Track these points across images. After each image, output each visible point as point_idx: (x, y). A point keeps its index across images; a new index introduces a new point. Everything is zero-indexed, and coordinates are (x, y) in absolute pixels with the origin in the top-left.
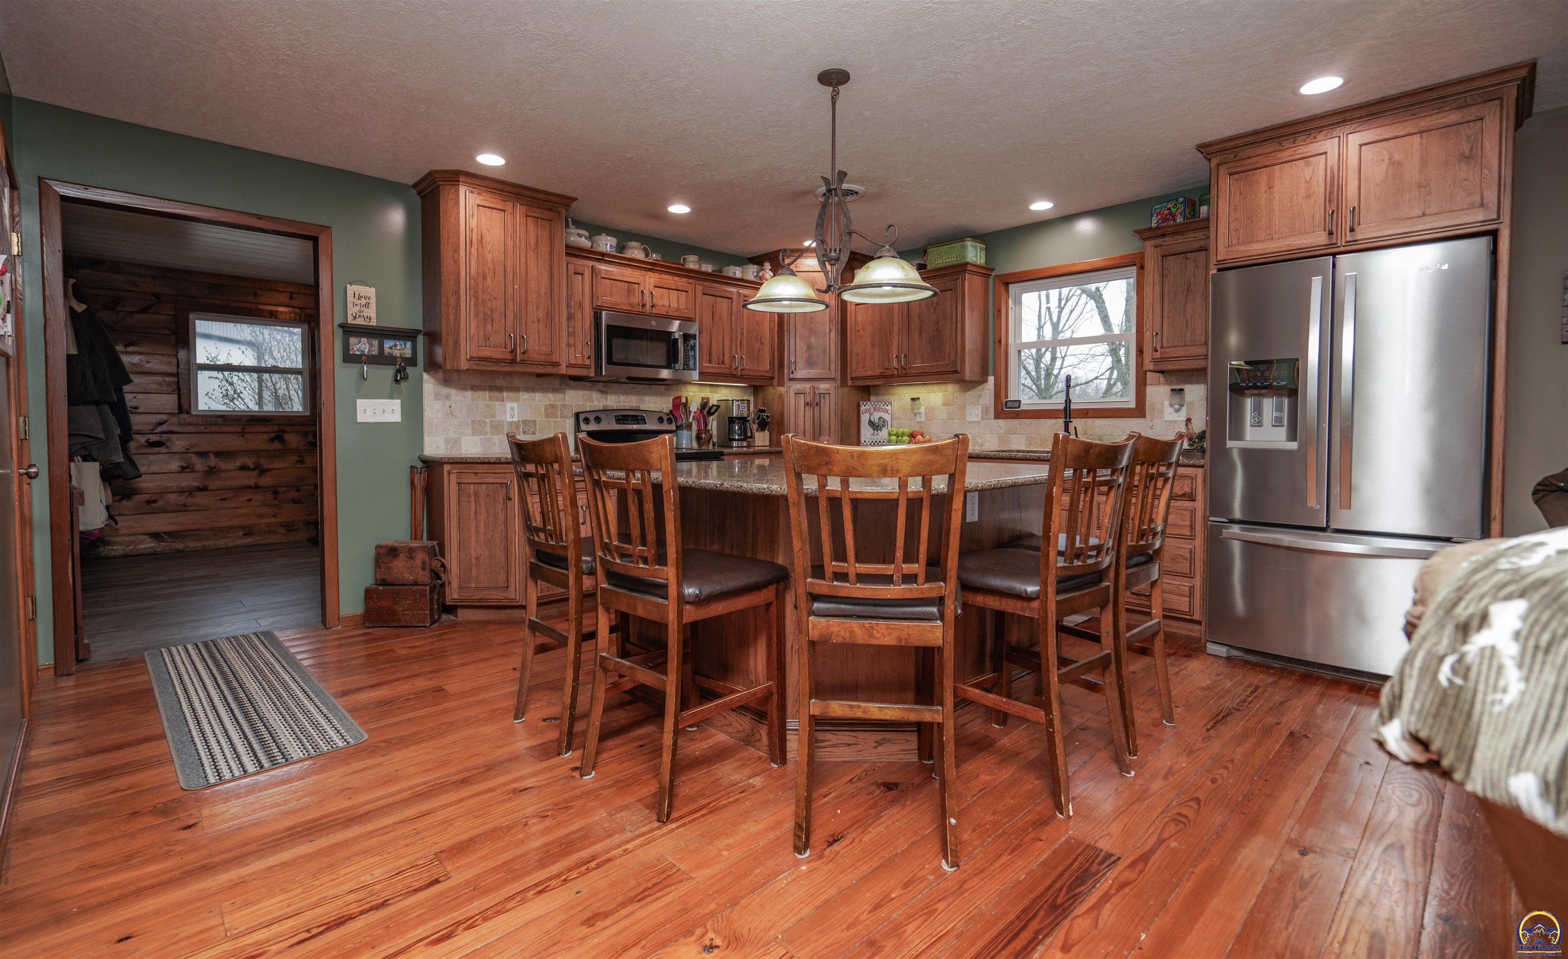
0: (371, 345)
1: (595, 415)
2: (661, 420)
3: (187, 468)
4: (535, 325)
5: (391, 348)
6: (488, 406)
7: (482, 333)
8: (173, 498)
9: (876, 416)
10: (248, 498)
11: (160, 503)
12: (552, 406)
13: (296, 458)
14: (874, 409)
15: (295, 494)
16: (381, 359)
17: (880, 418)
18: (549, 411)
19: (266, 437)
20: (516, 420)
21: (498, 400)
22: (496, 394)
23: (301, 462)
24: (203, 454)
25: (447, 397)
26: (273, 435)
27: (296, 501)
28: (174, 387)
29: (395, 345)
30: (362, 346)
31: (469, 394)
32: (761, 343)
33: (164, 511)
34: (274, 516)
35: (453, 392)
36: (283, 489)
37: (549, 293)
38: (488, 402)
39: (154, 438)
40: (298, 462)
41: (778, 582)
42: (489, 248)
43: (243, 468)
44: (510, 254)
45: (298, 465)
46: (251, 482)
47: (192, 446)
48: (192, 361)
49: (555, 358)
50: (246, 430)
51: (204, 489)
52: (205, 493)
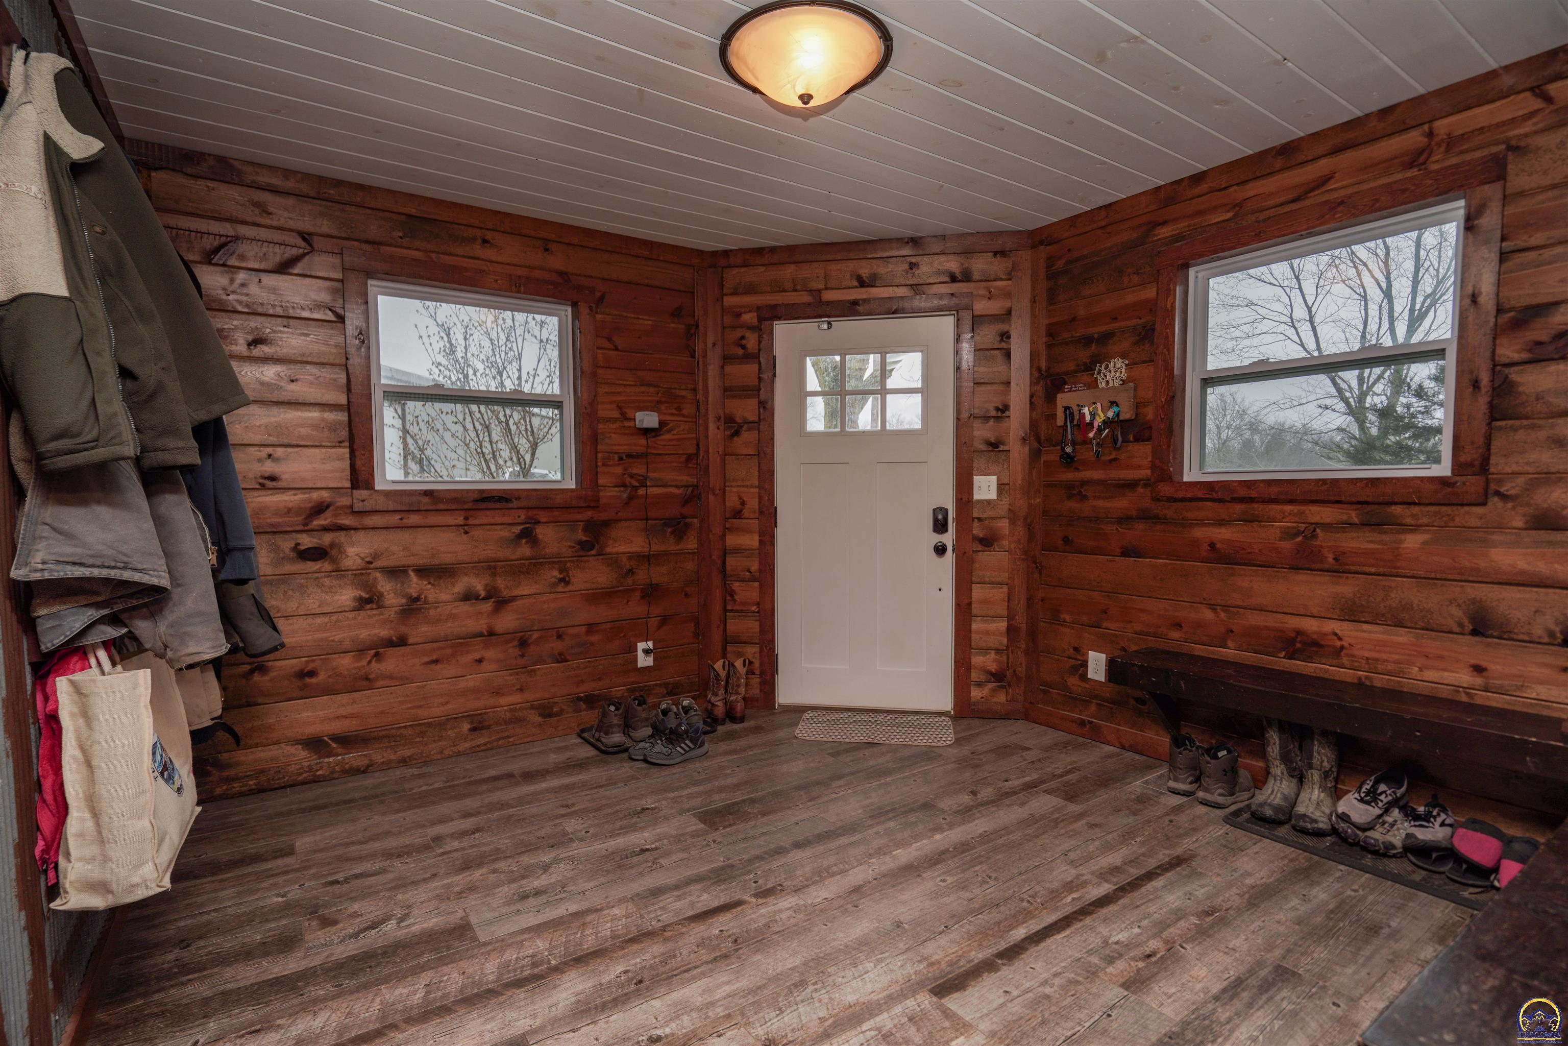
3: (369, 601)
8: (343, 663)
10: (477, 656)
11: (322, 676)
13: (556, 573)
15: (557, 646)
19: (505, 533)
23: (565, 581)
24: (395, 572)
26: (517, 529)
27: (561, 658)
28: (343, 433)
33: (328, 691)
34: (521, 690)
36: (536, 635)
39: (307, 541)
40: (562, 580)
43: (468, 597)
45: (560, 588)
46: (481, 625)
47: (376, 556)
48: (373, 381)
50: (471, 522)
51: (402, 642)
52: (401, 650)
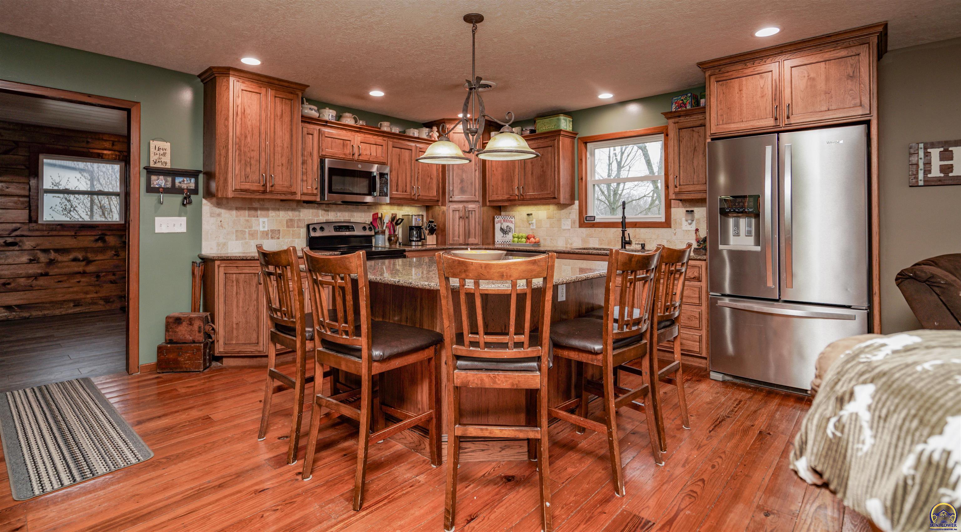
0: (166, 181)
1: (320, 226)
2: (364, 228)
3: (33, 260)
4: (280, 168)
5: (180, 183)
6: (247, 221)
7: (243, 173)
8: (22, 281)
9: (505, 225)
10: (78, 280)
11: (13, 285)
12: (291, 220)
13: (113, 252)
14: (504, 221)
15: (112, 277)
16: (173, 190)
17: (507, 226)
18: (289, 224)
19: (92, 238)
20: (266, 229)
21: (254, 217)
22: (252, 212)
23: (117, 255)
24: (46, 251)
25: (219, 215)
26: (97, 237)
27: (112, 282)
28: (27, 204)
29: (183, 181)
30: (159, 181)
31: (234, 212)
32: (431, 178)
33: (15, 290)
34: (96, 293)
35: (223, 211)
36: (104, 274)
37: (289, 147)
38: (247, 218)
39: (10, 240)
40: (115, 255)
41: (436, 344)
42: (249, 117)
43: (75, 260)
44: (263, 121)
45: (115, 258)
46: (81, 269)
47: (38, 245)
48: (40, 187)
49: (293, 190)
50: (77, 234)
51: (46, 274)
52: (46, 277)
